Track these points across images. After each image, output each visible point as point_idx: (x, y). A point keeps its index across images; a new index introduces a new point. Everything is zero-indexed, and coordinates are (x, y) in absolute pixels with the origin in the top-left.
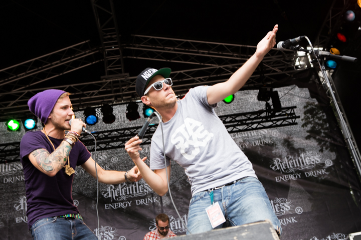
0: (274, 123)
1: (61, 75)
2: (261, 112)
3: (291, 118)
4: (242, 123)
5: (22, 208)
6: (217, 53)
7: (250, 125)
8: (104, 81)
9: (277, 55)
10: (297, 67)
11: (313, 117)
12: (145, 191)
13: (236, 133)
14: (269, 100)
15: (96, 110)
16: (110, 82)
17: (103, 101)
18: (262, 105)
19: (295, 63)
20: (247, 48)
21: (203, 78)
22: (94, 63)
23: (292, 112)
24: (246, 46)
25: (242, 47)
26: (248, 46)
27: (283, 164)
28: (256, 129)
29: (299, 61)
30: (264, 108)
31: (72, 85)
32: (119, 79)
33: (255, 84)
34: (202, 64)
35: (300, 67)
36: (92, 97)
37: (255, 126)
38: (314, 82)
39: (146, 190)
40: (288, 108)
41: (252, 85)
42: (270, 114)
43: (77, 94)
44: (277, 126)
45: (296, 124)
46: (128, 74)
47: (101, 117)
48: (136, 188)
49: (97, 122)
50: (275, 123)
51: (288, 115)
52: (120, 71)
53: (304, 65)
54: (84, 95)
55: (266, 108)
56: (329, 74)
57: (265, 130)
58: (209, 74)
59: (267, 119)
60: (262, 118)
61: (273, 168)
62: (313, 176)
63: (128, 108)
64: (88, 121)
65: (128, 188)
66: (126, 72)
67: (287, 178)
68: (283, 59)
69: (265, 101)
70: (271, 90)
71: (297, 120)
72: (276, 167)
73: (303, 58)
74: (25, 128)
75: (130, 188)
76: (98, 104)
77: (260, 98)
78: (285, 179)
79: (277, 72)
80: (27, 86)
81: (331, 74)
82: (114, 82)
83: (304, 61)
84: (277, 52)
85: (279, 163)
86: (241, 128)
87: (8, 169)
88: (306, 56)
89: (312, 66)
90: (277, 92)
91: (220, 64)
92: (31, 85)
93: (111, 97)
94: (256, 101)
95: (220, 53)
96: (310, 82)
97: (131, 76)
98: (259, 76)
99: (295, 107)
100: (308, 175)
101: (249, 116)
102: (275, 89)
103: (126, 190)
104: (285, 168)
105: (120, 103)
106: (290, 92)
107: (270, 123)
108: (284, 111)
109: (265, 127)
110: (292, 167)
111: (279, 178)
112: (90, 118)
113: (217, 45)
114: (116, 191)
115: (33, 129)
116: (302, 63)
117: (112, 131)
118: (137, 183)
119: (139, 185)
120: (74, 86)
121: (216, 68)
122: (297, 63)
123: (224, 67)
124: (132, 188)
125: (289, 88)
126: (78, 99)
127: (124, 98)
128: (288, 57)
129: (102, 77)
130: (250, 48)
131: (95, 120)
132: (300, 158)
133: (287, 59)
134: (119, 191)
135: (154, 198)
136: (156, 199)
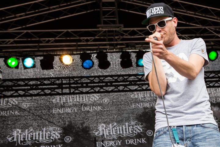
1: (57, 20)
5: (15, 140)
6: (201, 14)
8: (100, 29)
12: (134, 132)
15: (92, 55)
16: (105, 31)
17: (99, 48)
22: (88, 11)
31: (69, 30)
32: (114, 29)
36: (89, 43)
39: (136, 131)
43: (71, 38)
46: (122, 25)
47: (96, 62)
48: (126, 129)
49: (93, 66)
52: (114, 22)
54: (80, 41)
63: (121, 57)
64: (85, 65)
65: (118, 128)
66: (120, 23)
74: (24, 66)
75: (121, 128)
76: (93, 50)
80: (24, 27)
82: (109, 31)
87: (3, 103)
92: (27, 26)
93: (105, 45)
97: (125, 27)
103: (117, 130)
105: (112, 51)
112: (86, 63)
114: (107, 129)
115: (31, 67)
117: (106, 76)
118: (127, 124)
119: (129, 126)
120: (72, 31)
121: (202, 29)
124: (122, 128)
126: (75, 43)
127: (118, 47)
129: (98, 26)
131: (91, 65)
134: (110, 130)
135: (142, 139)
136: (144, 140)
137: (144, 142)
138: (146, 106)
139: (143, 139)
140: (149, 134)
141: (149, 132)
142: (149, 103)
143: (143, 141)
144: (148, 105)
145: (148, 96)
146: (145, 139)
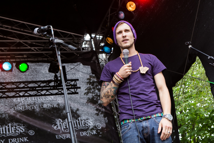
0: (59, 91)
2: (50, 81)
3: (74, 88)
4: (33, 89)
6: (19, 29)
7: (40, 91)
9: (68, 37)
10: (83, 49)
11: (94, 88)
13: (27, 98)
14: (57, 72)
18: (51, 76)
19: (82, 46)
21: (4, 49)
23: (75, 84)
27: (63, 124)
28: (45, 95)
29: (85, 45)
30: (53, 78)
33: (49, 59)
34: (5, 37)
35: (85, 49)
37: (43, 92)
38: (95, 62)
40: (72, 80)
41: (46, 59)
42: (57, 84)
44: (62, 94)
45: (78, 93)
50: (61, 91)
51: (72, 85)
53: (88, 48)
55: (55, 79)
56: (107, 57)
57: (52, 97)
58: (9, 46)
59: (54, 88)
60: (51, 86)
62: (86, 135)
67: (65, 137)
68: (72, 41)
69: (54, 73)
71: (78, 90)
73: (88, 43)
77: (50, 70)
78: (63, 137)
79: (66, 51)
81: (108, 57)
83: (88, 45)
84: (69, 35)
85: (61, 123)
86: (32, 93)
88: (90, 41)
89: (94, 49)
91: (20, 39)
94: (48, 72)
95: (22, 30)
96: (92, 62)
98: (52, 52)
99: (78, 80)
100: (82, 134)
102: (64, 65)
104: (65, 128)
106: (75, 67)
107: (56, 91)
108: (69, 82)
109: (52, 94)
111: (59, 136)
113: (20, 23)
116: (87, 46)
121: (16, 42)
122: (84, 46)
123: (23, 42)
125: (75, 64)
128: (77, 40)
132: (77, 120)
133: (76, 41)
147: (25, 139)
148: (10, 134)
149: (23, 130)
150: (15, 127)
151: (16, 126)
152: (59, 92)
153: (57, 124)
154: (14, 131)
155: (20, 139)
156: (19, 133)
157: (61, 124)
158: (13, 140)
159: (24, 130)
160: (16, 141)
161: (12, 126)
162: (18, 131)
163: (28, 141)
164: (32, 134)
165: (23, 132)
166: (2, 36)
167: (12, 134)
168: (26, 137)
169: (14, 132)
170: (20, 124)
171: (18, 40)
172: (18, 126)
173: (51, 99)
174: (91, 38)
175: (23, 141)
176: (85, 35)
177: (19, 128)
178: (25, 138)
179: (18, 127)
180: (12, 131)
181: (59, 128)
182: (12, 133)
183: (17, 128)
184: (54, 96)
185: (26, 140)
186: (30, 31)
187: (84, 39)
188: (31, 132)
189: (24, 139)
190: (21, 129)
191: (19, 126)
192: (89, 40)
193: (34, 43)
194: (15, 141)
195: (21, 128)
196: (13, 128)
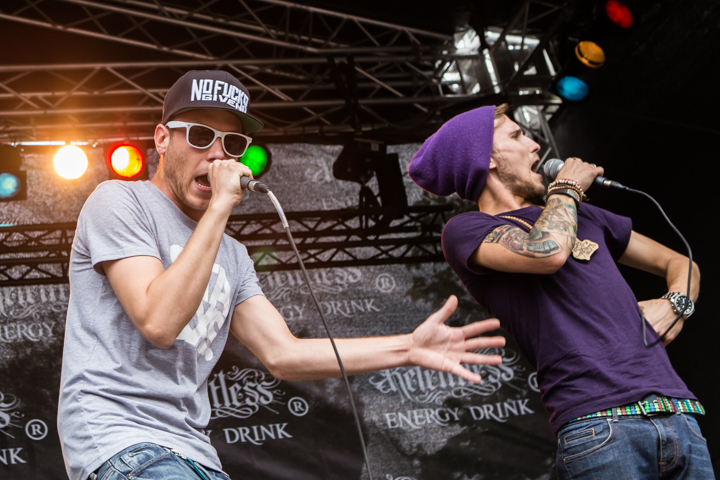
0: (383, 252)
2: (344, 214)
3: (433, 240)
6: (210, 18)
7: (312, 252)
9: (397, 44)
10: (447, 88)
13: (268, 273)
14: (368, 178)
18: (347, 194)
19: (442, 76)
20: (307, 13)
23: (437, 222)
24: (304, 7)
25: (293, 10)
26: (312, 9)
27: (406, 375)
28: (330, 264)
33: (324, 129)
34: (165, 49)
35: (455, 87)
37: (326, 256)
40: (426, 210)
41: (315, 129)
42: (371, 223)
44: (391, 260)
50: (386, 252)
51: (424, 229)
53: (469, 85)
57: (357, 271)
59: (365, 237)
60: (349, 232)
61: (379, 385)
62: (492, 419)
68: (412, 58)
69: (358, 181)
70: (383, 148)
72: (387, 384)
73: (467, 64)
77: (341, 171)
78: (413, 421)
79: (394, 96)
83: (472, 71)
84: (397, 37)
85: (396, 373)
88: (479, 57)
89: (497, 90)
90: (395, 156)
94: (329, 177)
95: (221, 20)
98: (342, 102)
100: (478, 413)
101: (311, 225)
102: (391, 149)
104: (413, 390)
107: (371, 251)
108: (415, 215)
109: (356, 262)
110: (432, 388)
111: (397, 417)
123: (236, 67)
128: (427, 53)
130: (315, 14)
133: (424, 60)
135: (11, 450)
136: (18, 455)
137: (16, 460)
138: (24, 337)
139: (15, 451)
140: (34, 433)
141: (33, 426)
142: (34, 327)
143: (13, 456)
144: (30, 332)
145: (30, 299)
146: (19, 449)
147: (280, 431)
148: (227, 410)
149: (267, 399)
150: (239, 388)
151: (241, 383)
152: (380, 255)
153: (383, 375)
154: (239, 400)
155: (263, 428)
156: (257, 408)
157: (395, 376)
158: (238, 431)
159: (270, 395)
160: (249, 435)
161: (229, 384)
162: (253, 399)
163: (289, 436)
164: (300, 412)
165: (268, 405)
166: (154, 47)
167: (232, 412)
168: (281, 422)
169: (238, 404)
170: (257, 375)
171: (210, 58)
172: (249, 380)
173: (352, 280)
174: (484, 44)
175: (272, 436)
176: (456, 36)
177: (255, 389)
178: (278, 426)
179: (250, 387)
180: (231, 400)
181: (393, 388)
182: (233, 406)
183: (246, 388)
184: (364, 268)
185: (283, 435)
186: (259, 25)
187: (456, 49)
188: (295, 403)
189: (275, 428)
190: (261, 394)
191: (252, 380)
192: (475, 53)
193: (269, 71)
194: (245, 438)
195: (259, 388)
196: (232, 389)
